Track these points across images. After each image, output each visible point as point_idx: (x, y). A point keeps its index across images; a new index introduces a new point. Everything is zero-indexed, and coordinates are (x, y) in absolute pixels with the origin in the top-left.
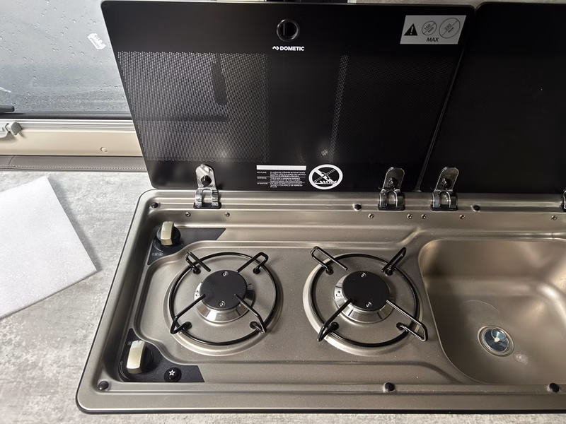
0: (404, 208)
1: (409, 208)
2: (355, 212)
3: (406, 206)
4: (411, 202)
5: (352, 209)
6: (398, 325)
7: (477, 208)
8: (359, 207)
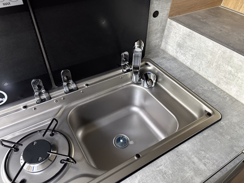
0: (51, 98)
1: (54, 97)
2: (24, 111)
3: (51, 97)
4: (53, 94)
5: (22, 109)
6: (61, 162)
7: (87, 85)
8: (25, 107)
